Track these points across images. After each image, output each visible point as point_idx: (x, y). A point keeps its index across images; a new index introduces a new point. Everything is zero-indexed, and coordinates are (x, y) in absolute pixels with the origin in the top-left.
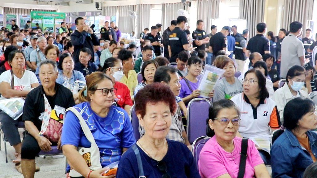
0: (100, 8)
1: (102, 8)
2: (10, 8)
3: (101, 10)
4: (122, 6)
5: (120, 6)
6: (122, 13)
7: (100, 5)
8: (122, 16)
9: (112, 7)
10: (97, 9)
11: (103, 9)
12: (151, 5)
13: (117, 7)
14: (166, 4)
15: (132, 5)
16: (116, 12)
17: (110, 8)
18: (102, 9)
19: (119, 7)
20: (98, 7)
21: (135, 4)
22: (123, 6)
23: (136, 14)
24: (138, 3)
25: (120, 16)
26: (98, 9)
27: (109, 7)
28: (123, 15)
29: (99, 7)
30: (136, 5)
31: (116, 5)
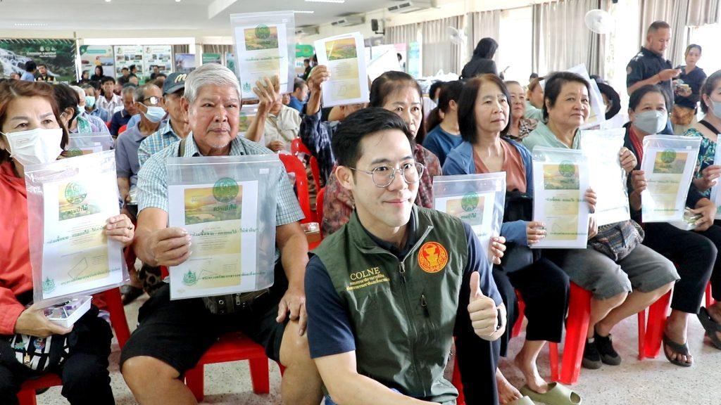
0: (380, 30)
1: (384, 30)
2: (215, 46)
3: (382, 35)
4: (428, 22)
5: (424, 22)
6: (430, 34)
7: (380, 24)
8: (431, 41)
9: (407, 25)
10: (374, 32)
11: (386, 32)
12: (502, 10)
13: (419, 24)
14: (542, 5)
15: (454, 17)
16: (415, 35)
17: (402, 29)
18: (384, 33)
19: (422, 25)
20: (377, 29)
21: (459, 14)
22: (433, 21)
23: (463, 34)
24: (468, 11)
25: (426, 42)
26: (376, 33)
27: (400, 26)
28: (432, 39)
29: (379, 28)
30: (462, 16)
31: (416, 21)
